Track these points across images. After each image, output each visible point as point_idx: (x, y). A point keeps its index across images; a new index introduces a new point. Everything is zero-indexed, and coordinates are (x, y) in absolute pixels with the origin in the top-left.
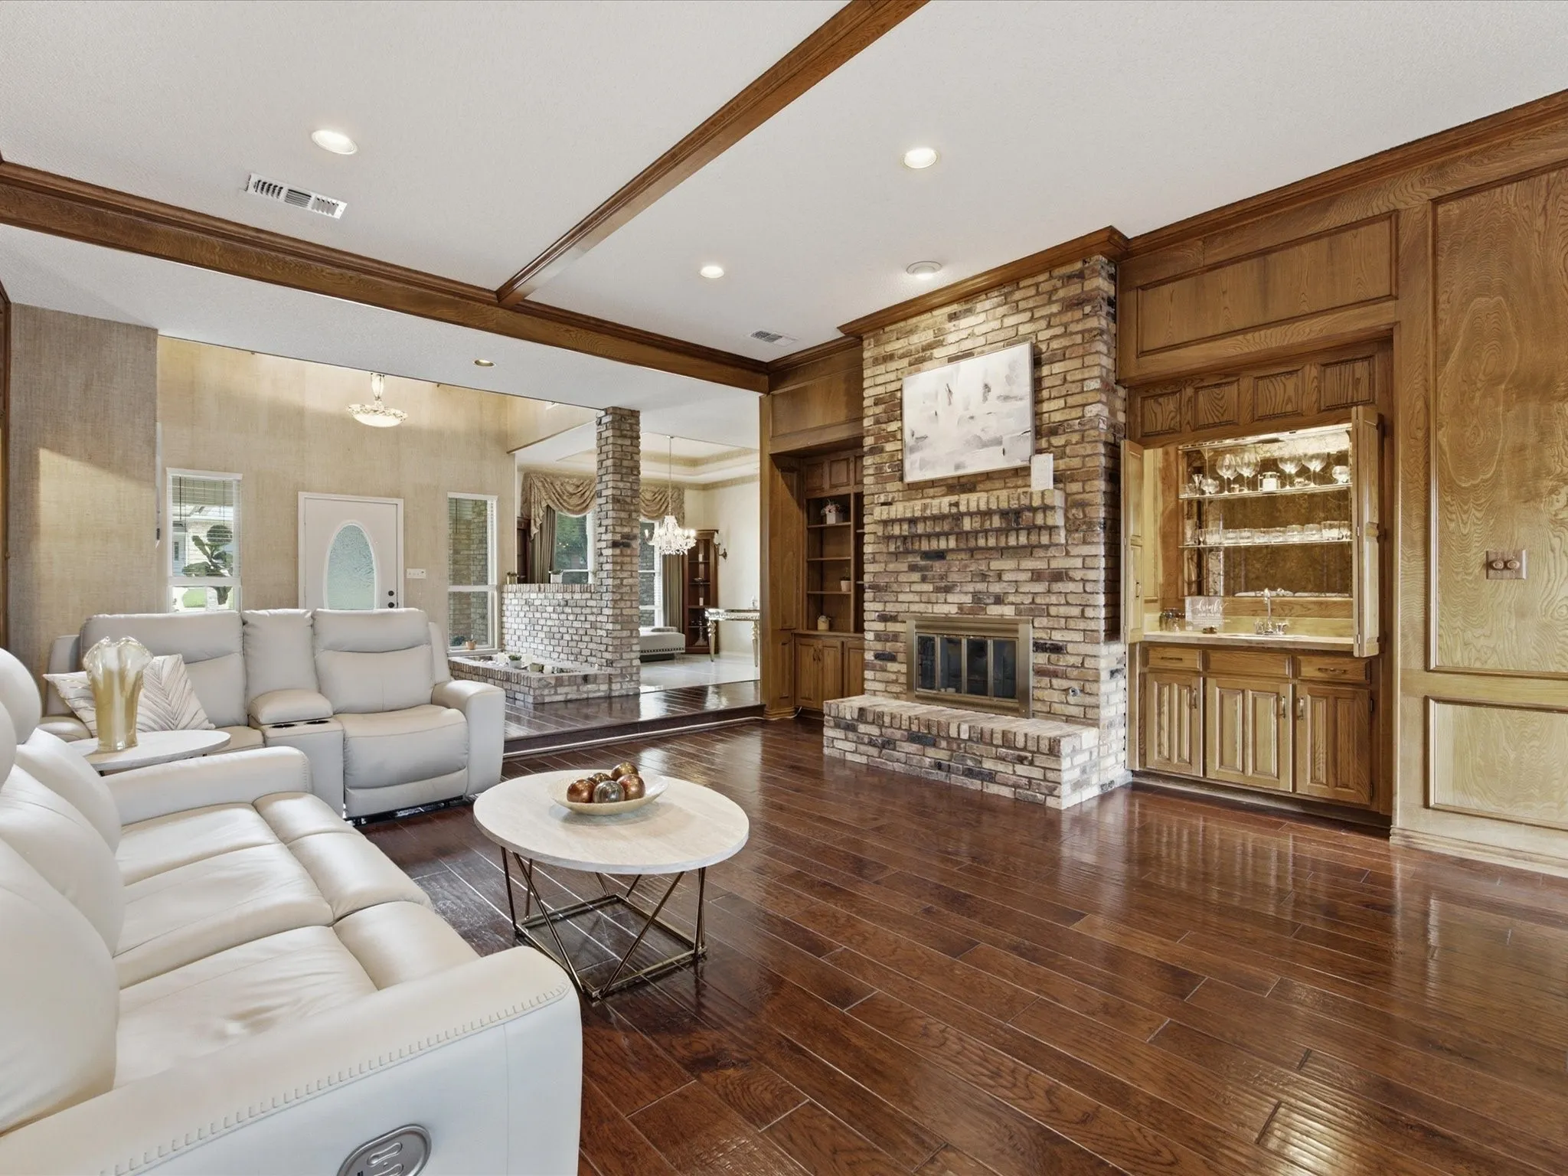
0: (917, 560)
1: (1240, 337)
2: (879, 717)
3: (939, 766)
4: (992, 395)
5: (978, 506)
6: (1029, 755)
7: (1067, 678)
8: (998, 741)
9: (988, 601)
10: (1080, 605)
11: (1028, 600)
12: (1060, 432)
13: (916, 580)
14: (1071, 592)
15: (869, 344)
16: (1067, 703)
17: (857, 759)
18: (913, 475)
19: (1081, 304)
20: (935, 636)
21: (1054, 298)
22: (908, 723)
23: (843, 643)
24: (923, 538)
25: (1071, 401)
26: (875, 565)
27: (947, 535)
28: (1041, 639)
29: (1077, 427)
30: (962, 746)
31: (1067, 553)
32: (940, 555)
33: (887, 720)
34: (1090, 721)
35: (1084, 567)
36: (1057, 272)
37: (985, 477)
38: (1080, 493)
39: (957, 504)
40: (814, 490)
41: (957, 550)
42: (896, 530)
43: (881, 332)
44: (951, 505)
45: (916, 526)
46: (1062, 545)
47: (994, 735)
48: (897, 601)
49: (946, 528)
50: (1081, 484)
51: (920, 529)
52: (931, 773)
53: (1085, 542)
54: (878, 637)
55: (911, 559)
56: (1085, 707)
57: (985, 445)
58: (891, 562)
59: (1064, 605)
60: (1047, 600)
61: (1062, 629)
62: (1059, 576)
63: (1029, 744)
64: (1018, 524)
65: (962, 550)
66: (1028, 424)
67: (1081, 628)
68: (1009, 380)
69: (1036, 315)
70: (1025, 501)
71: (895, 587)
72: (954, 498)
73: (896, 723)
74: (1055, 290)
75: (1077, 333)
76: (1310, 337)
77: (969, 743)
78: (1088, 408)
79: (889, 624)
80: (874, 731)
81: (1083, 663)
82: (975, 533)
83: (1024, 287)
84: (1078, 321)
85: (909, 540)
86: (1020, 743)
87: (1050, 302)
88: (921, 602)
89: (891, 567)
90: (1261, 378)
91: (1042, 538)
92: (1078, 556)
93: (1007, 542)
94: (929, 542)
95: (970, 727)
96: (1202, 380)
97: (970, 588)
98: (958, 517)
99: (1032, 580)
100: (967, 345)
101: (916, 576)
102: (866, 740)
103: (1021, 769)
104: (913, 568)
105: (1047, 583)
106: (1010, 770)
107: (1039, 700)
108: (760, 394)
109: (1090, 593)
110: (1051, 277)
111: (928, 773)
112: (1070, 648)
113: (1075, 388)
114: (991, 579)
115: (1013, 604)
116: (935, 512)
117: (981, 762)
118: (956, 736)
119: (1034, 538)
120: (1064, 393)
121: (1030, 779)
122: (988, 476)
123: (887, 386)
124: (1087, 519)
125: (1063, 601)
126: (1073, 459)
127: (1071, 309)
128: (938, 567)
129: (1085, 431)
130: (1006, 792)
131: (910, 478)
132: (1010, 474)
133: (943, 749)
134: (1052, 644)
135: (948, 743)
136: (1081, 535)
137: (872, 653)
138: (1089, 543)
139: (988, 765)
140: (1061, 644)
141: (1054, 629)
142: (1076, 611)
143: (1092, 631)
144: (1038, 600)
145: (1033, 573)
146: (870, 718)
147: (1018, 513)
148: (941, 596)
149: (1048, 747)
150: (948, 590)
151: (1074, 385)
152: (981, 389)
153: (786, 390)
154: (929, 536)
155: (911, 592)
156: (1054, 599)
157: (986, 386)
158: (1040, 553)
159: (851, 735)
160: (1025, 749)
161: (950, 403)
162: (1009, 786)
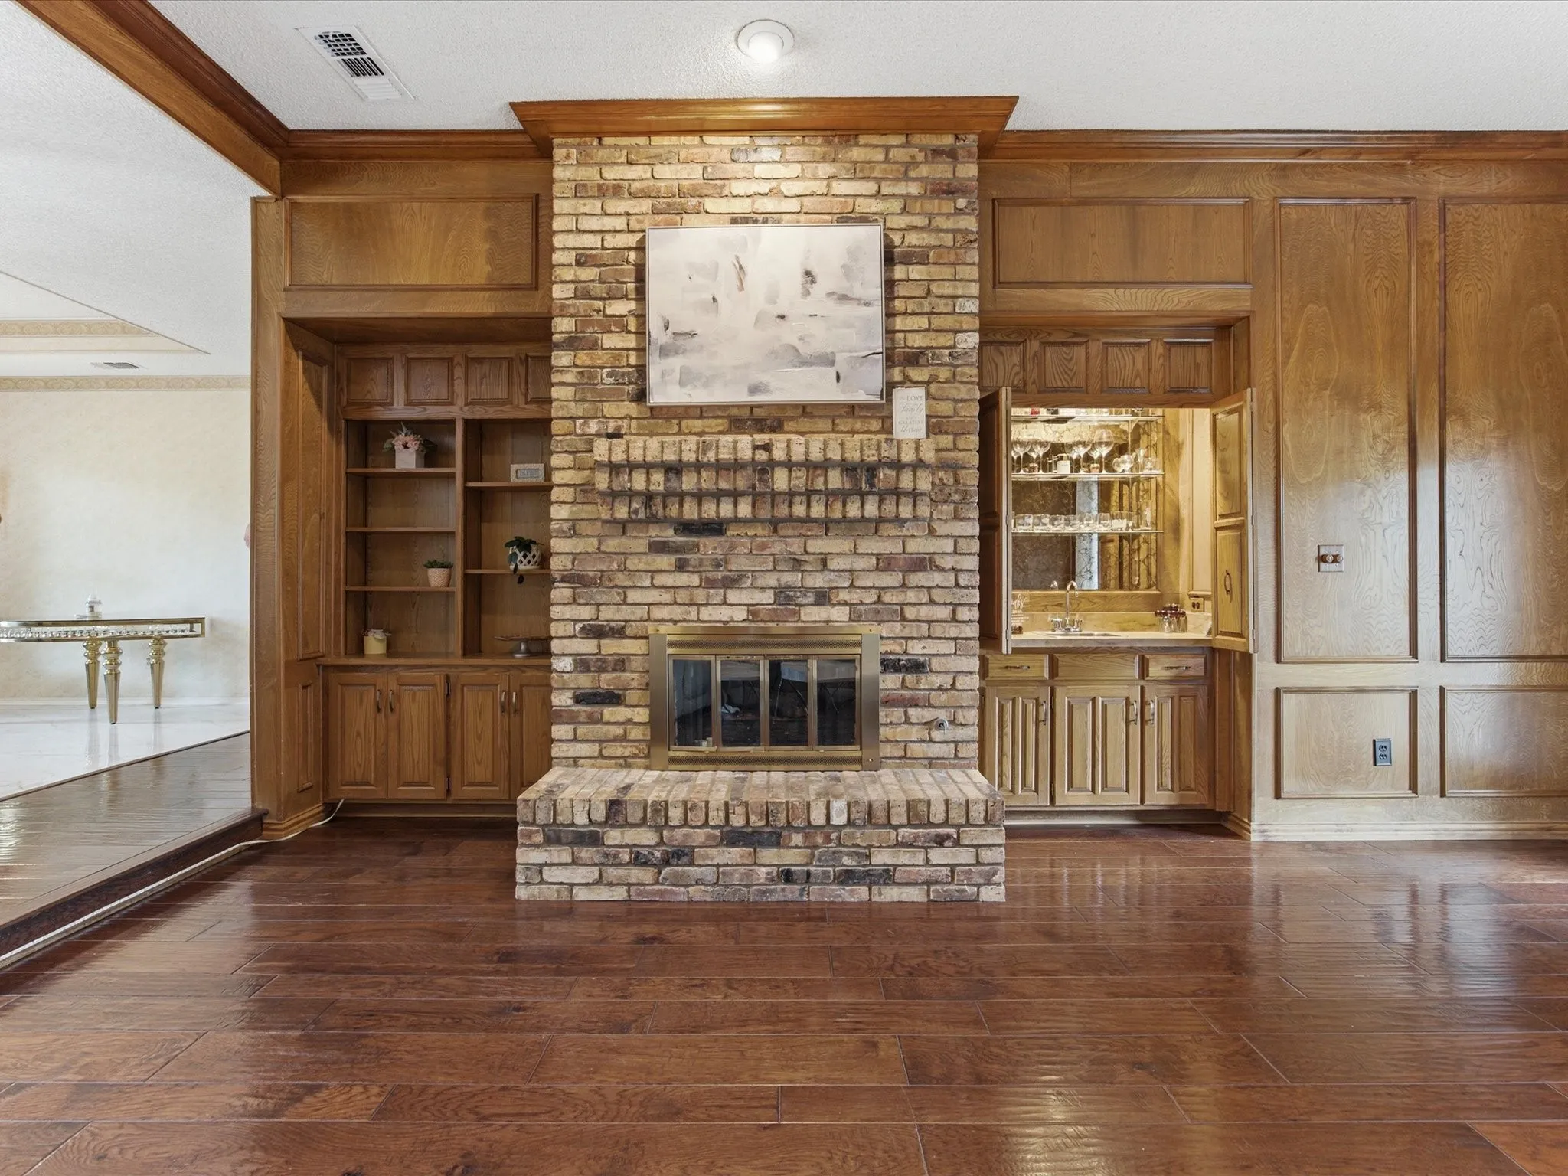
0: (669, 534)
1: (1111, 291)
2: (656, 811)
3: (787, 876)
4: (819, 289)
5: (807, 454)
6: (952, 831)
7: (931, 706)
8: (899, 817)
9: (801, 601)
10: (950, 604)
11: (870, 597)
12: (922, 361)
13: (665, 567)
14: (938, 587)
15: (568, 157)
16: (931, 741)
17: (603, 894)
18: (664, 392)
19: (953, 193)
20: (712, 658)
21: (912, 174)
22: (722, 814)
23: (448, 678)
24: (688, 499)
25: (938, 322)
26: (573, 541)
27: (735, 495)
28: (891, 653)
29: (947, 360)
30: (834, 836)
31: (932, 532)
32: (715, 528)
33: (676, 815)
34: (963, 762)
35: (955, 552)
36: (917, 139)
37: (800, 411)
38: (949, 450)
39: (767, 447)
40: (369, 404)
41: (754, 520)
42: (639, 482)
43: (595, 142)
44: (756, 448)
45: (679, 479)
46: (924, 520)
47: (893, 811)
48: (625, 603)
49: (742, 483)
50: (951, 437)
51: (688, 482)
52: (772, 892)
53: (956, 517)
54: (582, 664)
55: (655, 532)
56: (956, 743)
57: (805, 362)
58: (612, 536)
59: (925, 604)
60: (901, 599)
61: (923, 638)
62: (922, 563)
63: (953, 814)
64: (872, 485)
65: (762, 521)
66: (878, 344)
67: (953, 635)
68: (847, 271)
69: (885, 190)
70: (888, 453)
71: (621, 579)
72: (762, 438)
73: (697, 818)
74: (913, 163)
75: (947, 231)
76: (1178, 308)
77: (848, 830)
78: (960, 336)
79: (604, 642)
80: (646, 837)
81: (953, 685)
82: (791, 495)
83: (866, 145)
84: (949, 215)
85: (658, 501)
86: (938, 816)
87: (906, 178)
88: (676, 603)
89: (612, 544)
90: (1113, 344)
91: (901, 508)
92: (947, 536)
93: (844, 512)
94: (700, 504)
95: (849, 805)
96: (1049, 334)
97: (771, 580)
98: (765, 470)
99: (877, 568)
100: (769, 205)
101: (665, 561)
102: (625, 857)
103: (937, 855)
104: (659, 547)
105: (900, 574)
106: (920, 858)
107: (888, 741)
108: (262, 192)
109: (964, 587)
110: (908, 144)
111: (764, 893)
112: (935, 664)
113: (943, 306)
114: (808, 568)
115: (846, 604)
116: (725, 455)
117: (868, 857)
118: (822, 821)
119: (889, 508)
120: (927, 309)
121: (952, 867)
122: (806, 410)
123: (608, 237)
124: (960, 487)
125: (925, 600)
126: (941, 403)
127: (938, 196)
128: (709, 545)
129: (957, 366)
130: (914, 894)
131: (656, 398)
132: (842, 411)
133: (797, 847)
134: (909, 660)
135: (806, 836)
136: (952, 507)
137: (569, 694)
138: (963, 520)
139: (881, 858)
140: (921, 659)
141: (912, 638)
142: (944, 613)
143: (966, 639)
144: (887, 598)
145: (878, 559)
146: (634, 816)
147: (872, 470)
148: (717, 594)
149: (983, 814)
150: (731, 582)
151: (942, 301)
152: (799, 279)
153: (332, 199)
154: (699, 496)
155: (653, 586)
156: (911, 596)
157: (808, 273)
158: (892, 530)
159: (585, 853)
160: (946, 823)
161: (741, 288)
162: (920, 884)
